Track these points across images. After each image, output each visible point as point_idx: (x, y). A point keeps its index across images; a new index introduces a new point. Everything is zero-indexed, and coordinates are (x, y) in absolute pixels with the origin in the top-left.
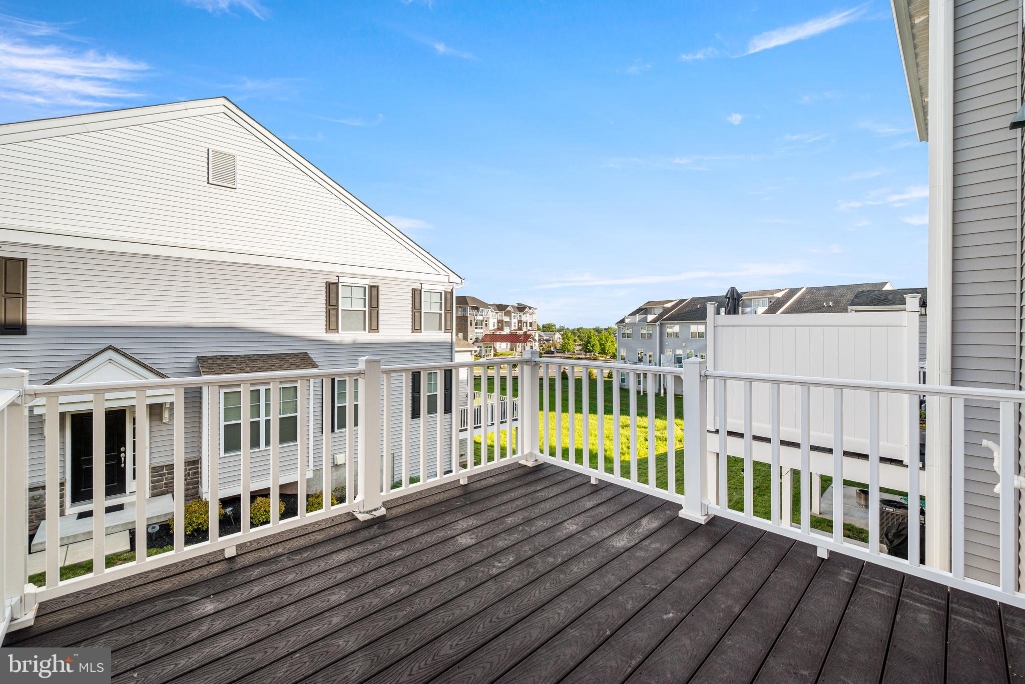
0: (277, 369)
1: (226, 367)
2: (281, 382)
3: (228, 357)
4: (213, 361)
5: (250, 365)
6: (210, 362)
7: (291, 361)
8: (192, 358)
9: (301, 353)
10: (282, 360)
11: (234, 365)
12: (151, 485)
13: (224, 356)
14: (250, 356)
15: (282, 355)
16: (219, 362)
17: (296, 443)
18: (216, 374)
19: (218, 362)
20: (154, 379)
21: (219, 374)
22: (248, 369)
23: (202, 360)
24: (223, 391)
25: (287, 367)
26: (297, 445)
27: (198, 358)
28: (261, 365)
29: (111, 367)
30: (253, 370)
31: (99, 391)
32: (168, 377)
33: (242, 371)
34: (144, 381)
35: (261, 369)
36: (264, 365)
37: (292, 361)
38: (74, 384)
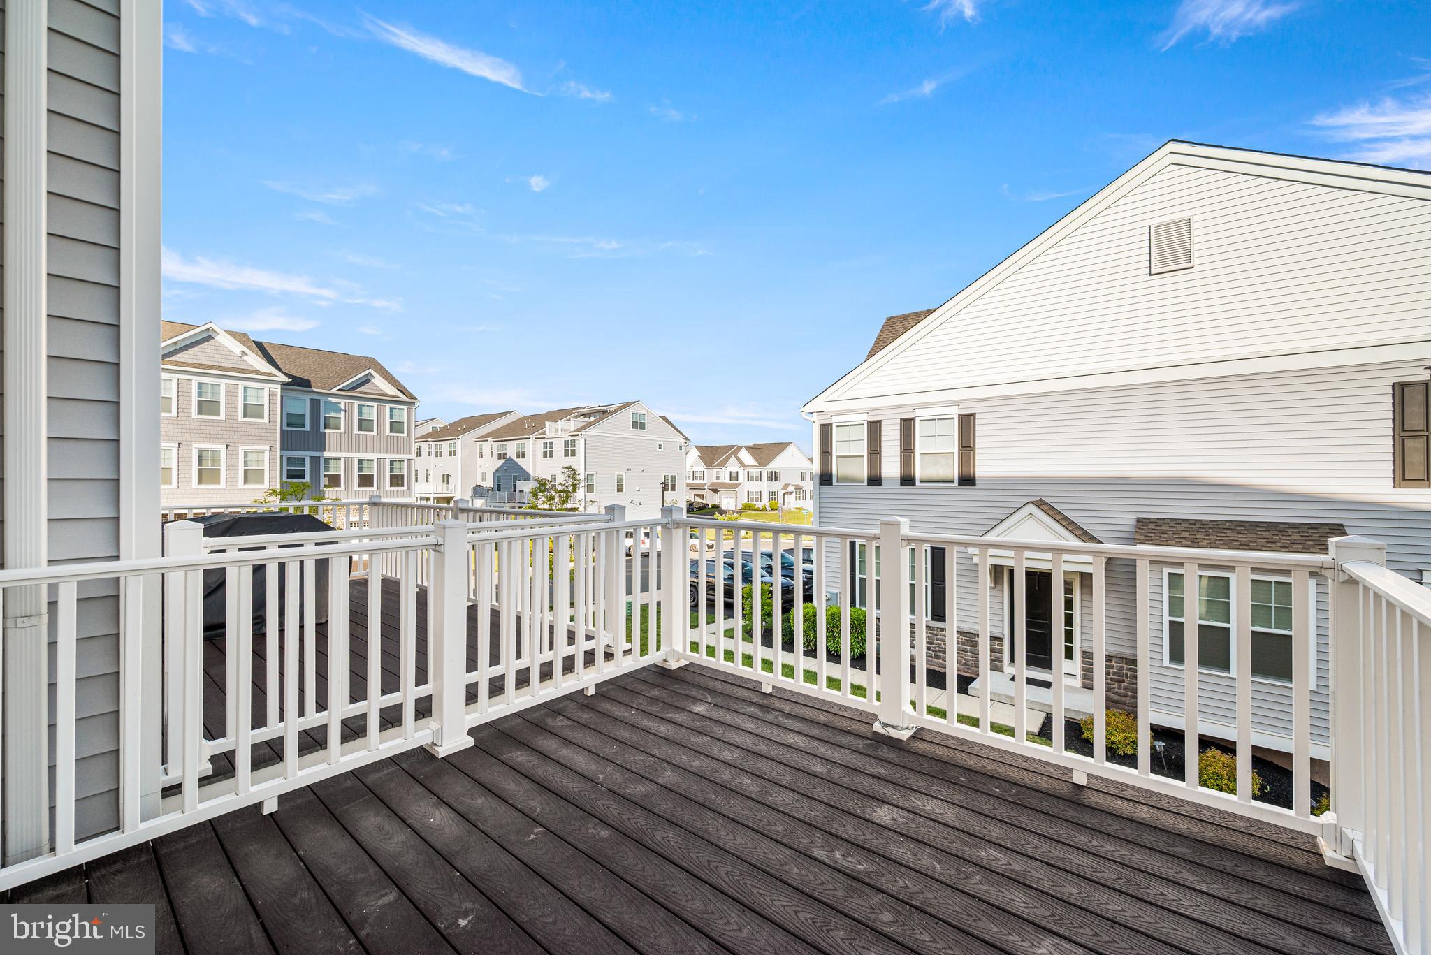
0: (1260, 548)
1: (1172, 535)
2: (1253, 569)
3: (1181, 522)
4: (1156, 526)
5: (1211, 537)
6: (1152, 526)
7: (1296, 536)
8: (1130, 520)
9: (1327, 525)
10: (1277, 532)
11: (1186, 535)
12: (1082, 672)
13: (1175, 520)
14: (1218, 523)
15: (1281, 526)
16: (1165, 527)
17: (1289, 685)
18: (1152, 544)
19: (1162, 528)
20: (1075, 542)
21: (1157, 544)
22: (1205, 543)
23: (1142, 523)
24: (1166, 571)
25: (1281, 547)
26: (1291, 688)
27: (1139, 520)
28: (1231, 538)
29: (1031, 522)
30: (1213, 545)
31: (1019, 548)
32: (1100, 542)
33: (1194, 543)
34: (1065, 543)
35: (1229, 545)
36: (1237, 539)
37: (1300, 538)
38: (999, 539)
